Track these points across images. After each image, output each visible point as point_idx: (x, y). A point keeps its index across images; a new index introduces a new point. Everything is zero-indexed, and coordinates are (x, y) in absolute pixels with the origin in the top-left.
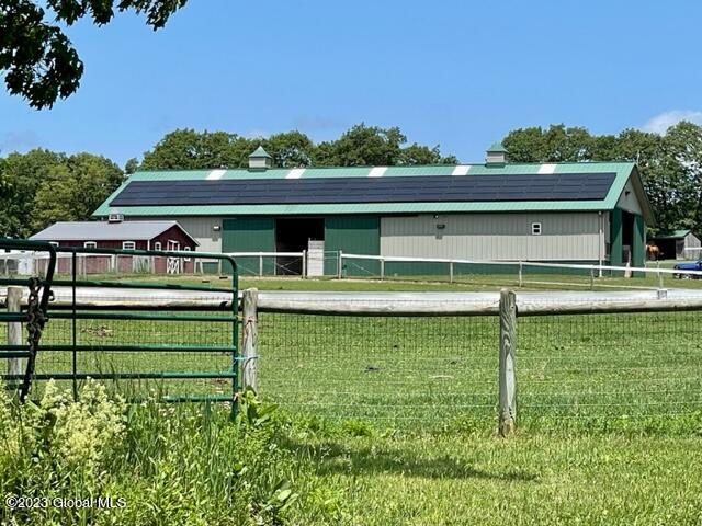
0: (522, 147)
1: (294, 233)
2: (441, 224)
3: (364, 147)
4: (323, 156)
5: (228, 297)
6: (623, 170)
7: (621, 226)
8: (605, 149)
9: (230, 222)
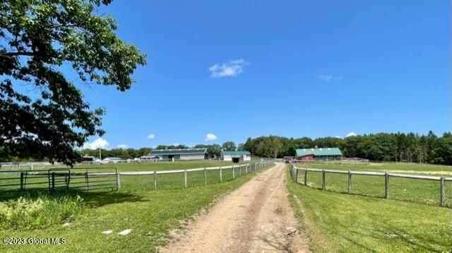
0: (197, 147)
1: (171, 157)
2: (187, 155)
3: (181, 147)
4: (176, 148)
5: (114, 173)
6: (206, 149)
7: (206, 156)
8: (206, 147)
9: (163, 156)
